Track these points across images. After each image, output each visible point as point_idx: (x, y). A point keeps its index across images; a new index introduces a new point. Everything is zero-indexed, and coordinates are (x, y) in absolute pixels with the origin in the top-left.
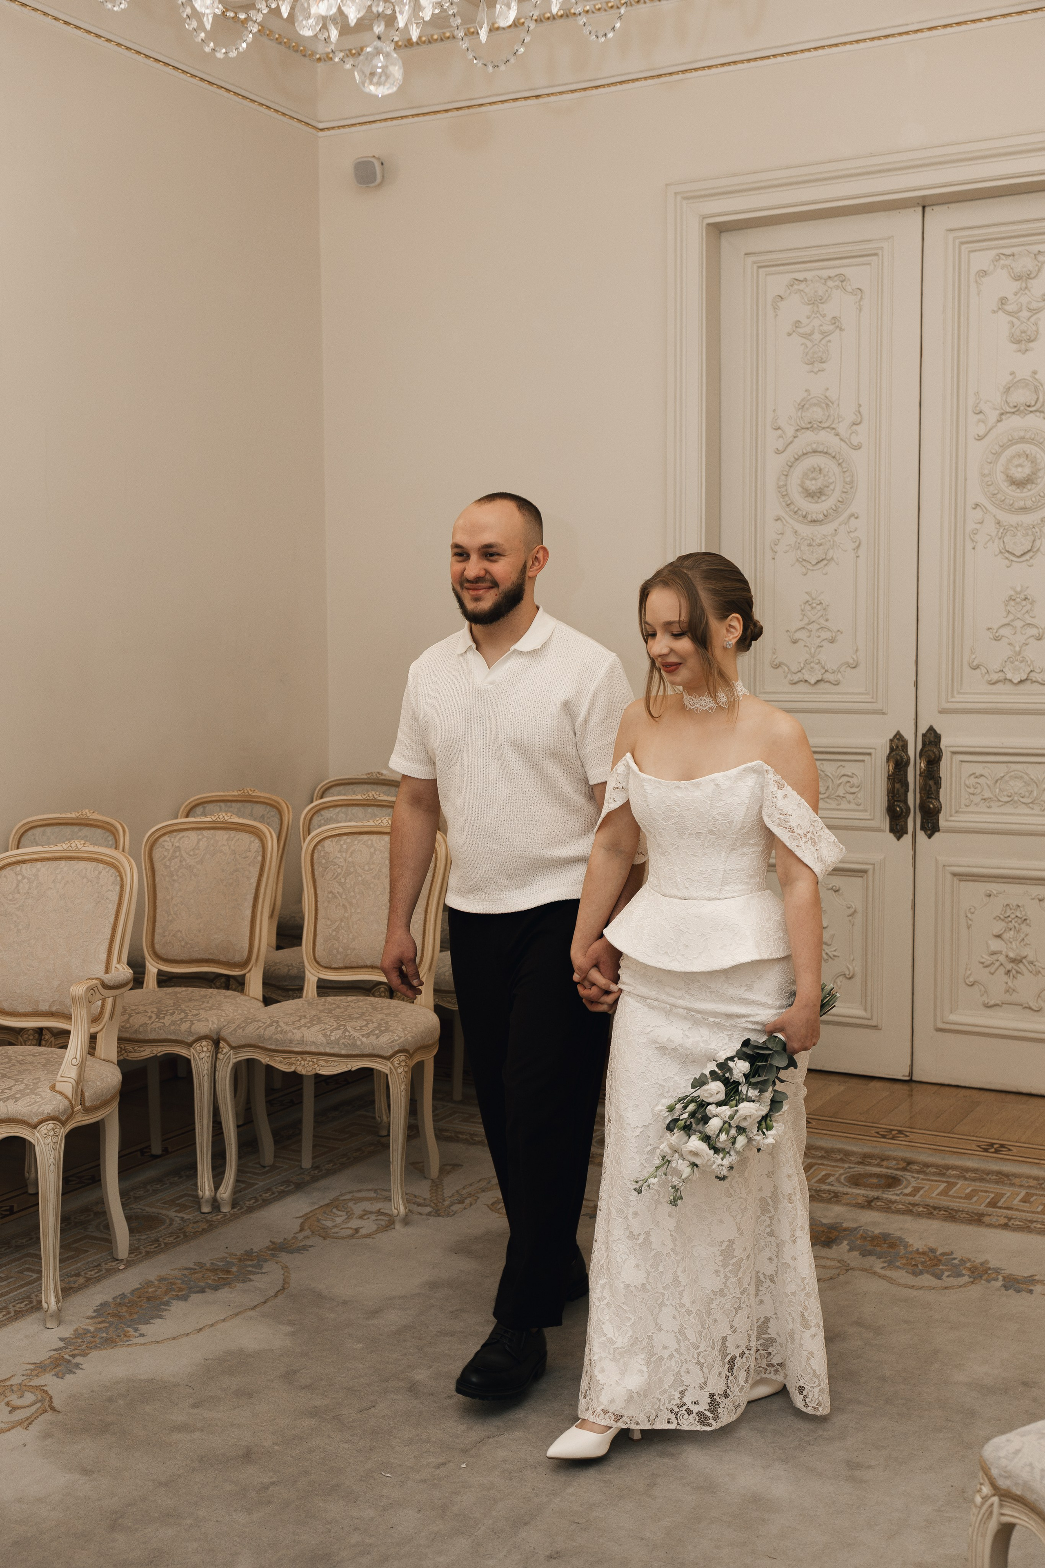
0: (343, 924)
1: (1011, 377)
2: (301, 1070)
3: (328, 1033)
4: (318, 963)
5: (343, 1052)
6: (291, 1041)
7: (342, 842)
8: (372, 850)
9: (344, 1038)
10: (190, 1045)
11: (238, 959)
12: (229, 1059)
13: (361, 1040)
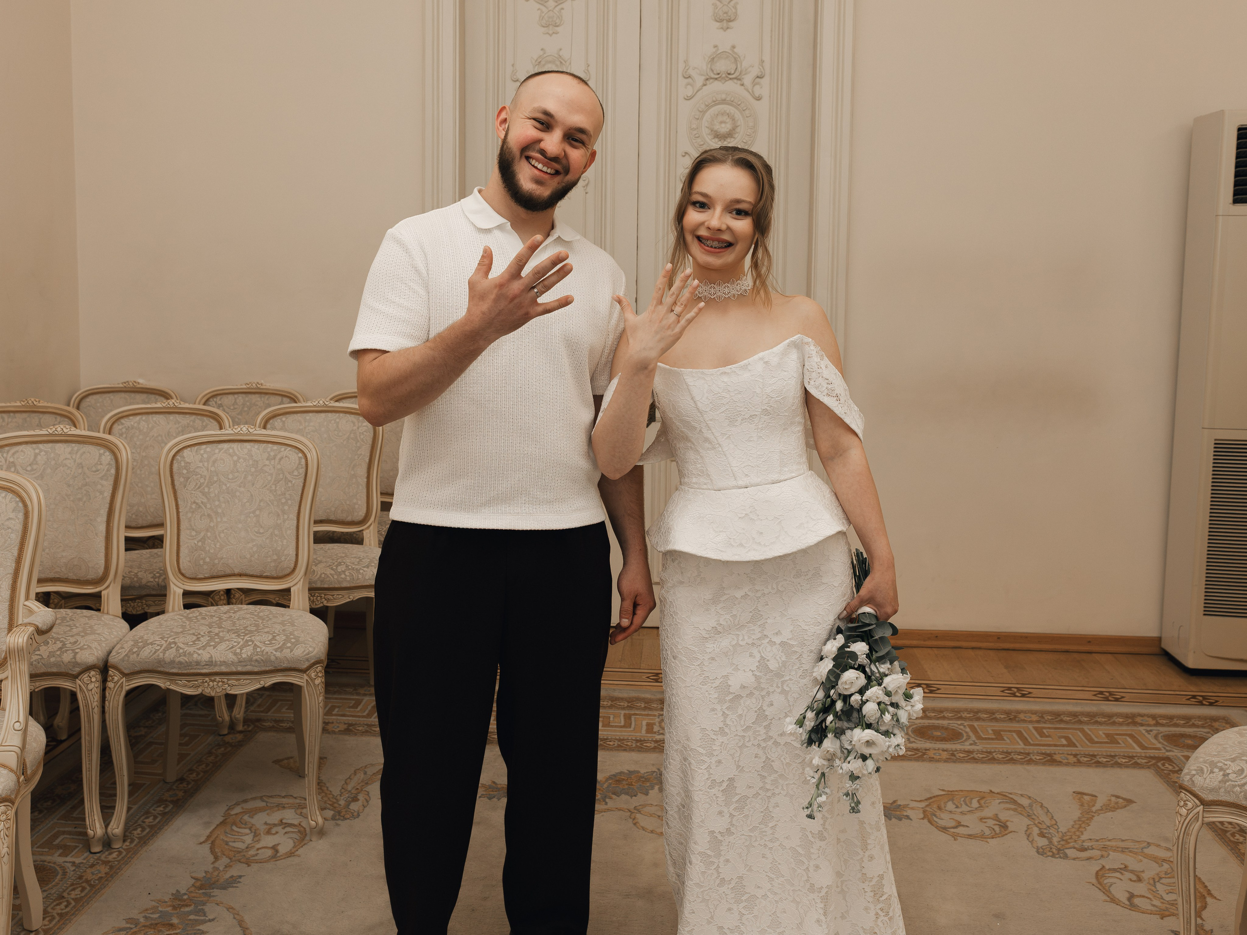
0: (209, 534)
1: (714, 50)
2: (209, 692)
3: (238, 651)
4: (183, 575)
5: (256, 669)
6: (198, 663)
7: (202, 452)
8: (235, 458)
9: (257, 655)
10: (75, 677)
11: (91, 576)
12: (119, 687)
13: (274, 655)
